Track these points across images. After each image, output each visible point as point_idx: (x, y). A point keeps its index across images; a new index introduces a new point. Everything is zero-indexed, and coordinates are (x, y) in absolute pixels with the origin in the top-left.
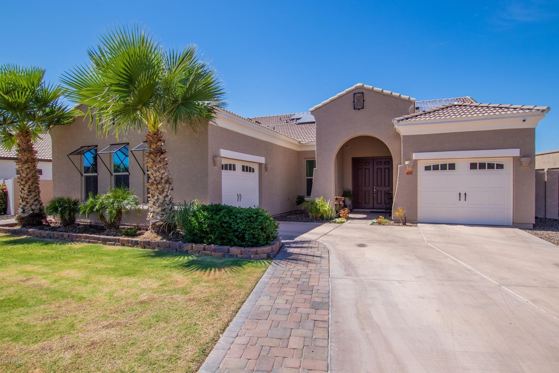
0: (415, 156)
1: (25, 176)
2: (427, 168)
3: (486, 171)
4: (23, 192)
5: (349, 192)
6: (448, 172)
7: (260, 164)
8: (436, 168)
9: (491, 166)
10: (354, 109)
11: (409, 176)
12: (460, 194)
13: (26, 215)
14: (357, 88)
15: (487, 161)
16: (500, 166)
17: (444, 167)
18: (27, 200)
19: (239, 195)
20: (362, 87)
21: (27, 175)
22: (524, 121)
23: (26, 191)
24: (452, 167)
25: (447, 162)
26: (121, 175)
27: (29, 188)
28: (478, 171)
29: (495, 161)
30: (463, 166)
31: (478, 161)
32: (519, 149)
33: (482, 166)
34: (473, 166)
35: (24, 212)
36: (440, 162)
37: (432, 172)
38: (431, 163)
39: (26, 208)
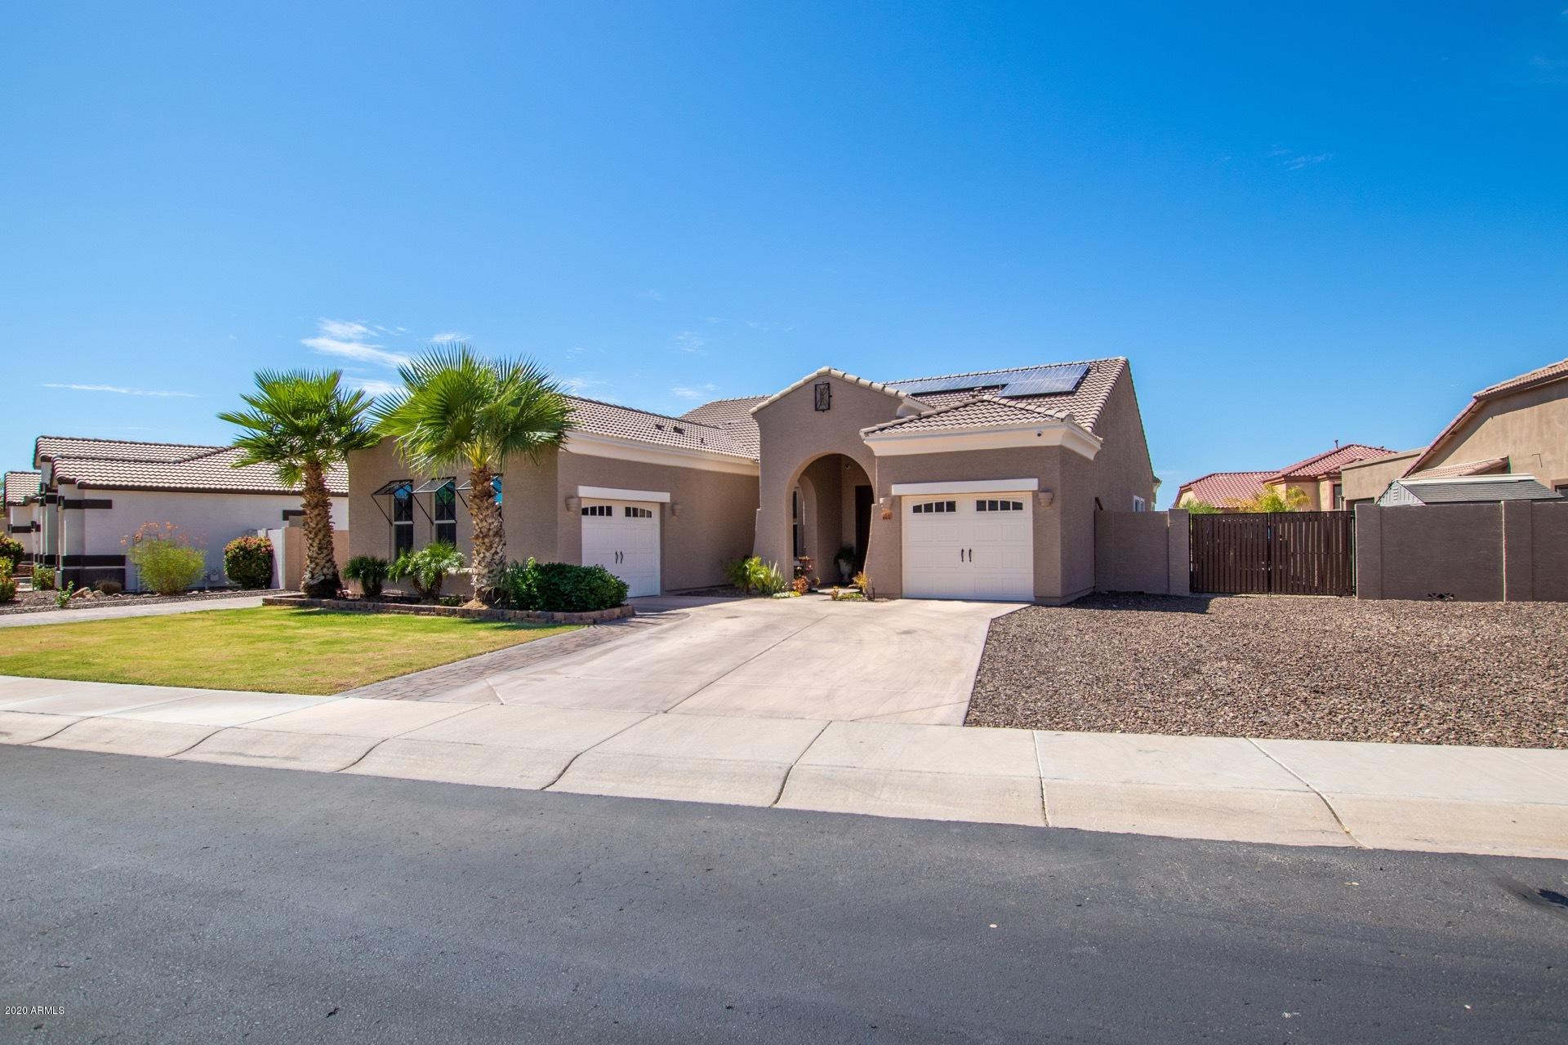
0: (896, 490)
1: (314, 526)
2: (917, 509)
3: (999, 513)
4: (312, 548)
5: (851, 549)
6: (945, 515)
7: (662, 505)
8: (928, 508)
9: (1005, 506)
10: (816, 410)
11: (887, 522)
12: (963, 551)
13: (315, 582)
14: (820, 375)
15: (999, 498)
16: (1018, 506)
17: (939, 507)
18: (317, 561)
19: (619, 554)
20: (828, 374)
21: (317, 525)
22: (1039, 435)
23: (316, 548)
24: (951, 507)
25: (945, 499)
26: (445, 524)
27: (320, 544)
28: (987, 514)
29: (1012, 498)
30: (966, 507)
31: (987, 498)
32: (1036, 479)
33: (993, 506)
34: (981, 506)
35: (312, 578)
36: (933, 500)
37: (923, 515)
38: (922, 502)
39: (316, 572)
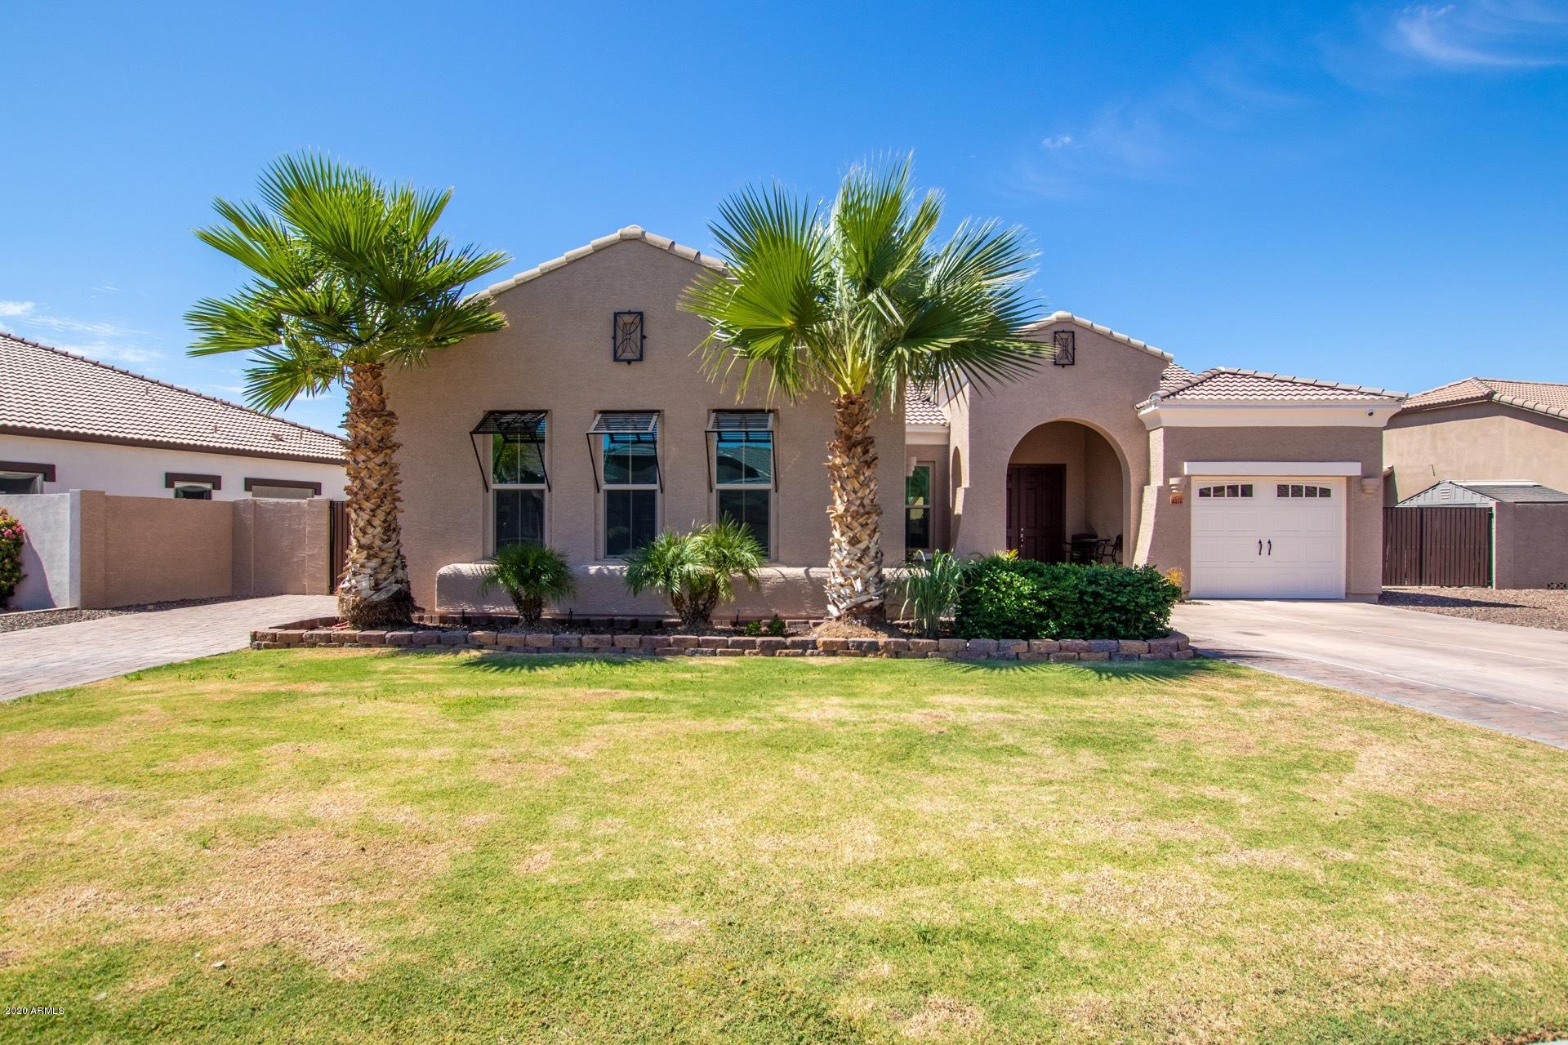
0: (1187, 468)
1: (375, 486)
2: (1204, 493)
3: (1304, 500)
4: (370, 530)
6: (1240, 500)
8: (1219, 491)
9: (1311, 492)
10: (1056, 363)
11: (1177, 507)
12: (1260, 542)
13: (383, 596)
14: (1060, 321)
15: (1304, 483)
16: (1325, 493)
17: (1233, 491)
18: (383, 555)
20: (1070, 321)
21: (381, 484)
22: (1371, 414)
23: (379, 529)
24: (1247, 491)
25: (1240, 482)
27: (385, 521)
28: (1290, 500)
29: (1319, 484)
30: (1265, 492)
31: (1290, 482)
32: (1360, 464)
33: (1297, 491)
34: (1282, 491)
36: (1225, 482)
37: (1212, 500)
38: (1213, 483)
39: (381, 576)
